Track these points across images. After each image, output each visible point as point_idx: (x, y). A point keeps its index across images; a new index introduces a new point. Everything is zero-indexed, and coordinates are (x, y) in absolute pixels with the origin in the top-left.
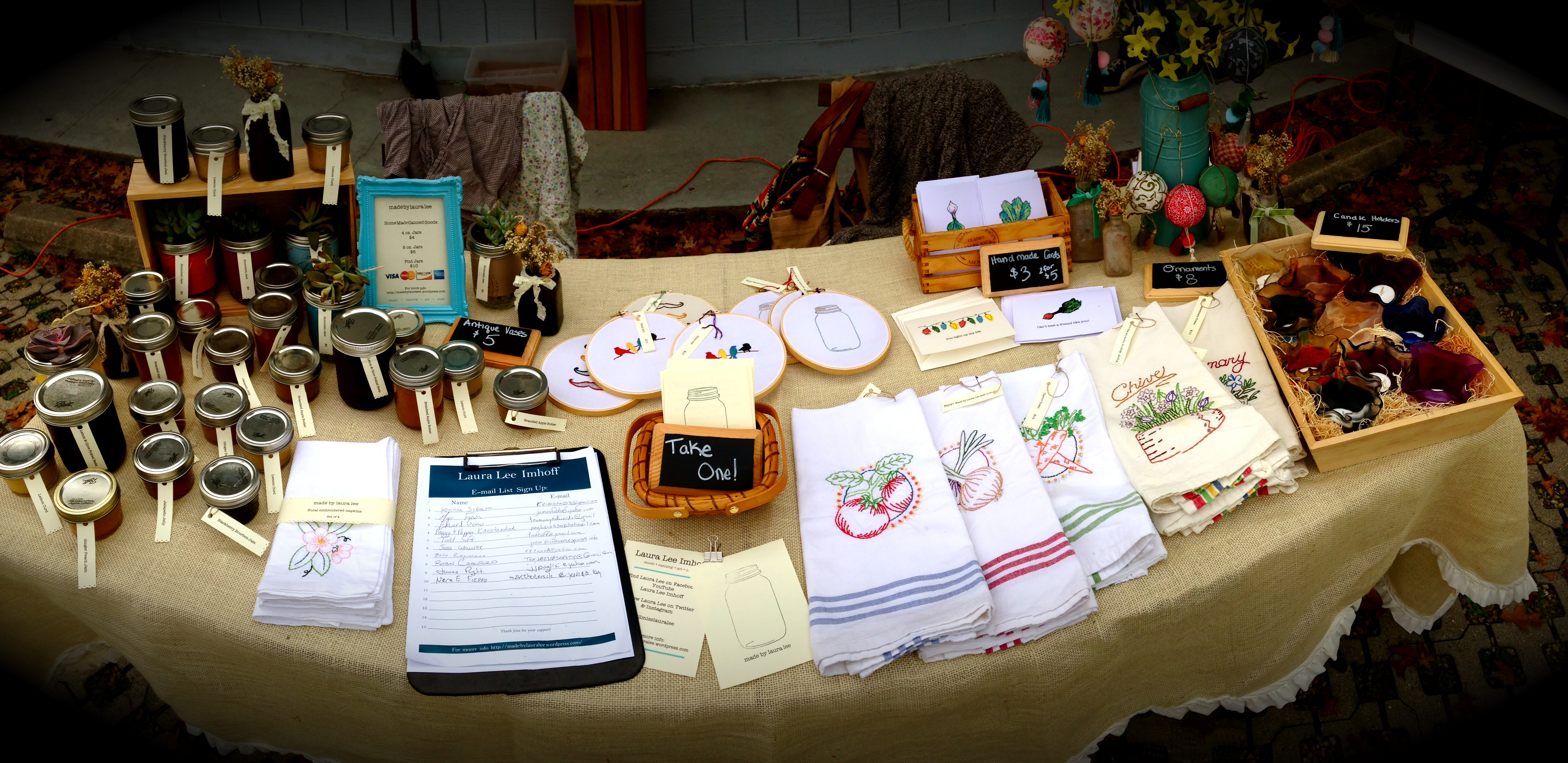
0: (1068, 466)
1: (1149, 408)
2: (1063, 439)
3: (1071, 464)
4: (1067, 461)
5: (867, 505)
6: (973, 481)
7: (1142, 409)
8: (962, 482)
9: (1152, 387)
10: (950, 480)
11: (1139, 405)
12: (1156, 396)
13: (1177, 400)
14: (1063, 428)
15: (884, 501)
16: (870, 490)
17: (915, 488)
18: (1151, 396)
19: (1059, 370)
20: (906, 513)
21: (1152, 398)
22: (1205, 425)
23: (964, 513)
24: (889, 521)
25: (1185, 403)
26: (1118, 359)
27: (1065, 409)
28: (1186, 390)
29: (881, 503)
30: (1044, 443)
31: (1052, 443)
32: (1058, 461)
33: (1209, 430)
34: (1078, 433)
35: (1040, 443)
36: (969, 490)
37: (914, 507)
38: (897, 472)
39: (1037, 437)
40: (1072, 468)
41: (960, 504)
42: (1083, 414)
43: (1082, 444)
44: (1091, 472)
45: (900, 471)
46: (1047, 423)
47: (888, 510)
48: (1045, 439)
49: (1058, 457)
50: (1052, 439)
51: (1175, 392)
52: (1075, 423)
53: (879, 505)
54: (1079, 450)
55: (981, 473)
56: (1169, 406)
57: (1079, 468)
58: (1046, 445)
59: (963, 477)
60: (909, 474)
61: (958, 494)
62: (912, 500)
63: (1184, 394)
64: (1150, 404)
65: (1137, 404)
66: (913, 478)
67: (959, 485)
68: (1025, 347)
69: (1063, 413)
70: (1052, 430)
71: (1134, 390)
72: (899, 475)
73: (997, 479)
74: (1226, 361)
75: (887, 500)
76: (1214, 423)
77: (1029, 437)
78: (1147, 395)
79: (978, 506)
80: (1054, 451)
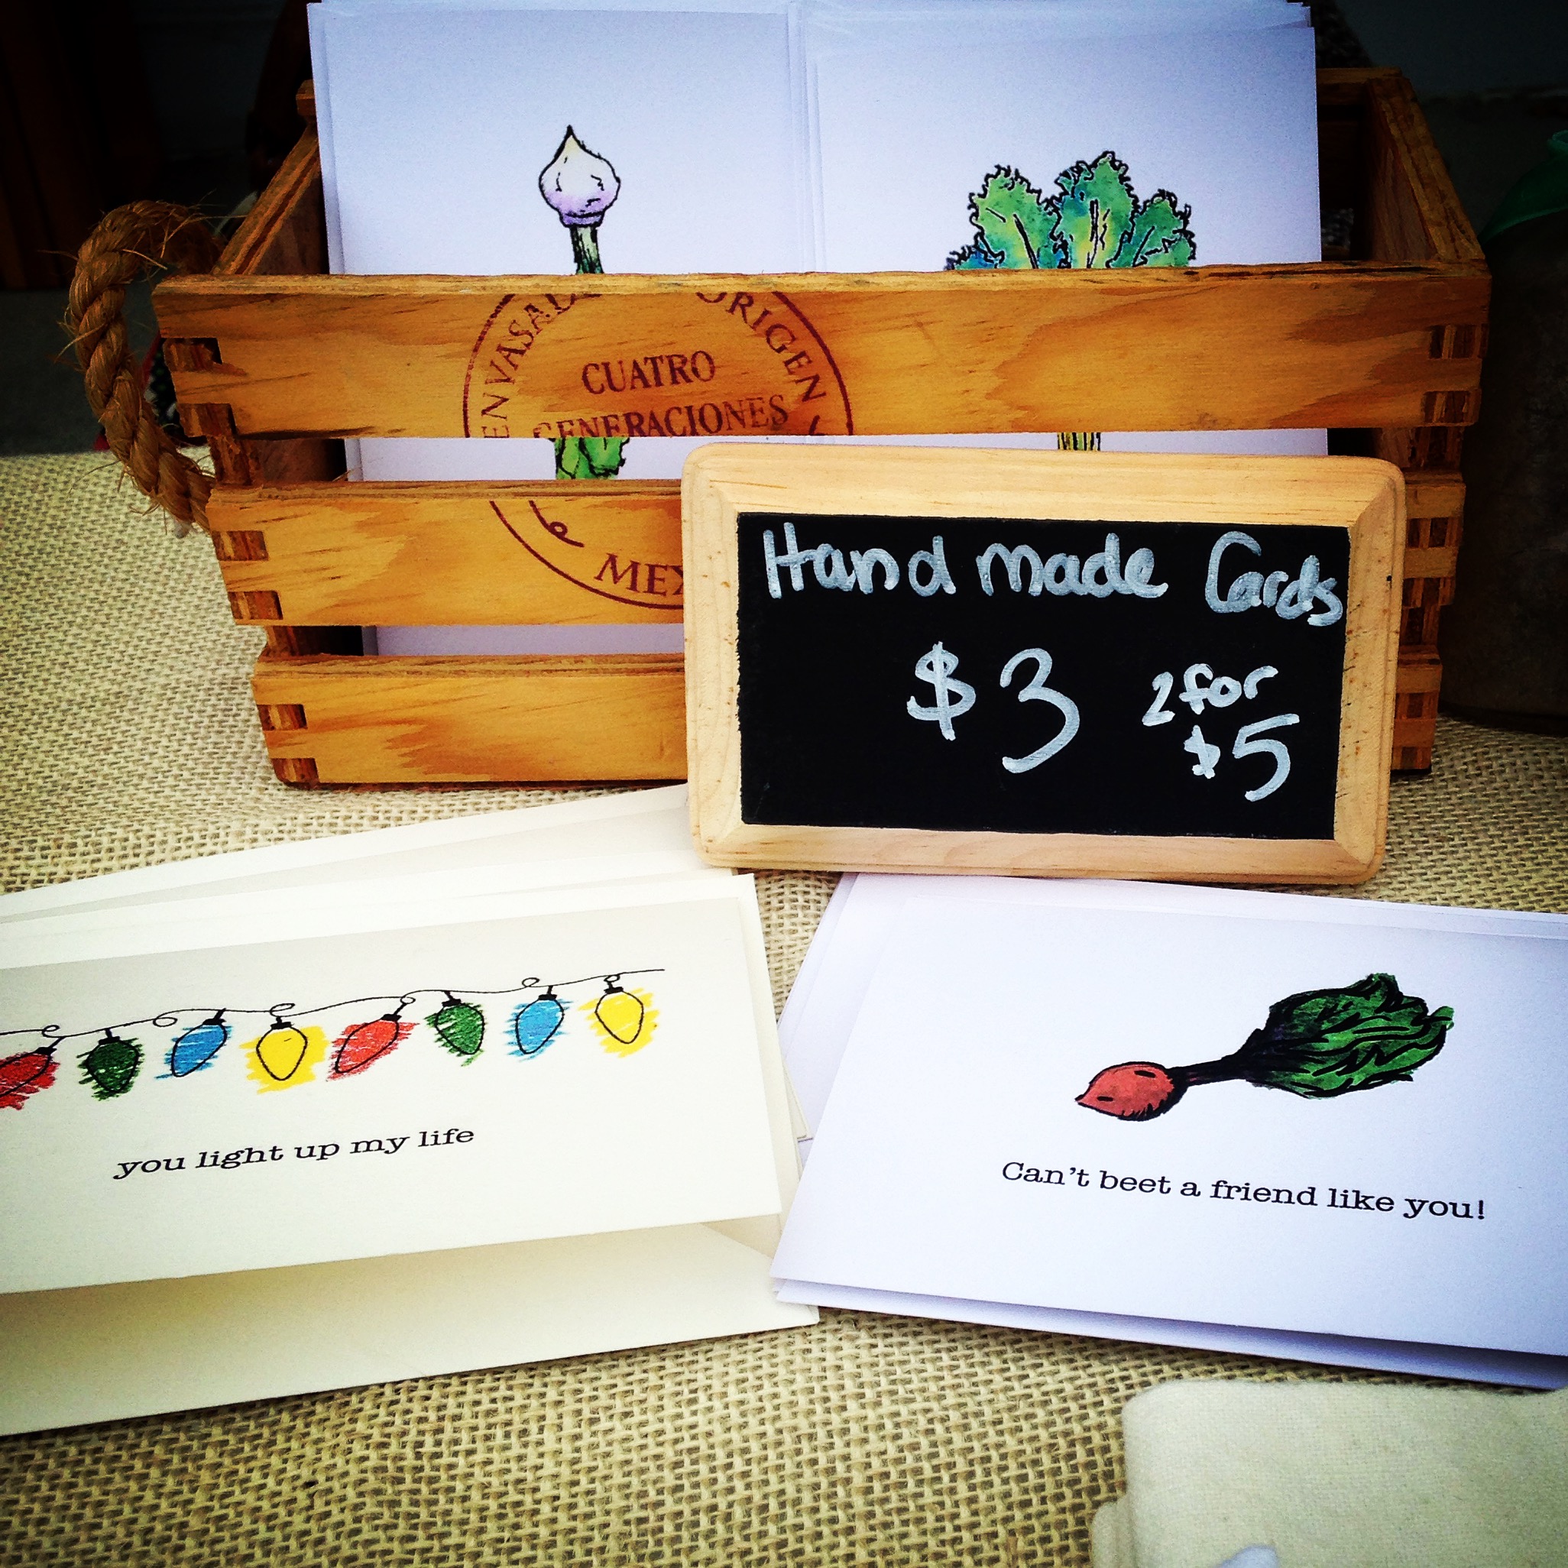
68: (853, 1350)
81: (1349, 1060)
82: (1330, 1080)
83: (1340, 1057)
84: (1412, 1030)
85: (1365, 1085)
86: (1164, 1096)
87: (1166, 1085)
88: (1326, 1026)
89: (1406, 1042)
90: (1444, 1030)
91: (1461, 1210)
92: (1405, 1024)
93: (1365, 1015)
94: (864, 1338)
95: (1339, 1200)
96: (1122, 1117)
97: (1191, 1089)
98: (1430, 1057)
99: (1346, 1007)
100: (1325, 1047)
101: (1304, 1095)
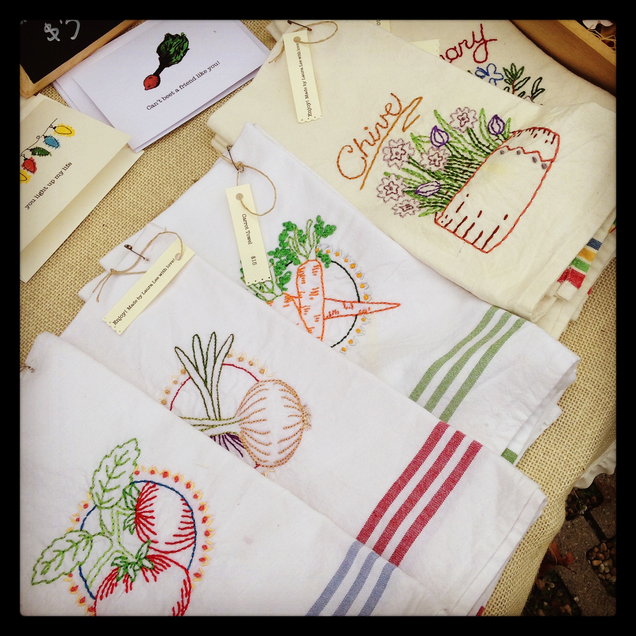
0: (355, 311)
1: (415, 169)
2: (319, 274)
3: (358, 308)
4: (348, 305)
5: (131, 572)
6: (252, 418)
7: (405, 175)
8: (235, 429)
9: (396, 134)
10: (213, 437)
11: (394, 170)
12: (413, 145)
13: (451, 139)
14: (306, 257)
15: (152, 545)
16: (116, 544)
17: (180, 487)
18: (406, 148)
19: (240, 167)
20: (201, 539)
21: (410, 152)
22: (534, 160)
23: (273, 475)
24: (187, 571)
25: (467, 137)
26: (310, 110)
27: (289, 226)
28: (455, 116)
29: (151, 552)
30: (296, 294)
31: (307, 288)
32: (335, 311)
33: (543, 167)
34: (337, 254)
35: (289, 298)
36: (256, 436)
37: (204, 520)
38: (132, 483)
39: (278, 291)
40: (365, 312)
41: (257, 465)
42: (328, 221)
43: (358, 269)
44: (398, 305)
45: (136, 478)
46: (276, 260)
47: (170, 556)
48: (291, 287)
49: (330, 306)
50: (304, 282)
51: (439, 127)
52: (323, 240)
53: (150, 558)
54: (358, 281)
55: (255, 398)
56: (445, 152)
57: (374, 307)
58: (299, 297)
59: (230, 421)
60: (153, 472)
61: (243, 450)
62: (191, 510)
63: (456, 124)
64: (411, 161)
65: (389, 170)
66: (165, 474)
67: (234, 437)
68: (153, 151)
69: (291, 234)
70: (292, 268)
71: (370, 150)
72: (140, 486)
73: (284, 394)
74: (455, 49)
75: (156, 542)
76: (547, 152)
77: (269, 296)
78: (399, 150)
79: (288, 451)
80: (318, 298)
81: (177, 53)
82: (179, 58)
83: (176, 53)
84: (181, 40)
85: (184, 55)
86: (157, 80)
87: (155, 78)
88: (168, 49)
89: (182, 43)
90: (185, 37)
91: (216, 65)
92: (179, 40)
93: (172, 43)
94: (153, 149)
95: (199, 76)
96: (155, 87)
97: (160, 75)
98: (188, 43)
99: (167, 43)
100: (172, 53)
101: (177, 63)
